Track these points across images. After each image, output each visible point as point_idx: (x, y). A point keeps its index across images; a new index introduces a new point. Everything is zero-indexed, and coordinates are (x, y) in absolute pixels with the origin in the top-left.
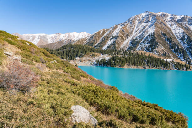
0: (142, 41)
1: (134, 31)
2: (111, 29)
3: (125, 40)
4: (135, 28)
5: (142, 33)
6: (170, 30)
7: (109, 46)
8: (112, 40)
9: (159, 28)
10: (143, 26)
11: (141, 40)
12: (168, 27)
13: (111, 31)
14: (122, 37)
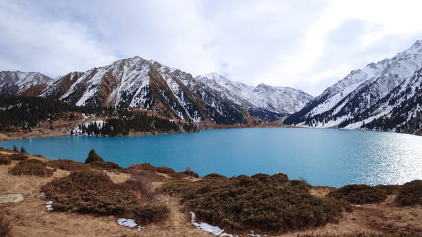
0: (136, 94)
1: (123, 80)
2: (88, 74)
3: (112, 91)
4: (124, 75)
5: (133, 83)
6: (166, 83)
7: (88, 99)
8: (92, 90)
9: (154, 79)
10: (134, 74)
11: (134, 93)
12: (163, 80)
13: (88, 76)
14: (106, 87)
